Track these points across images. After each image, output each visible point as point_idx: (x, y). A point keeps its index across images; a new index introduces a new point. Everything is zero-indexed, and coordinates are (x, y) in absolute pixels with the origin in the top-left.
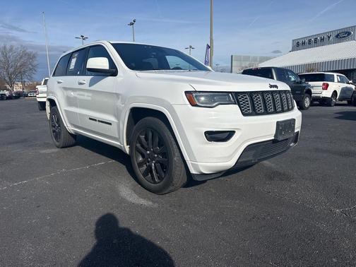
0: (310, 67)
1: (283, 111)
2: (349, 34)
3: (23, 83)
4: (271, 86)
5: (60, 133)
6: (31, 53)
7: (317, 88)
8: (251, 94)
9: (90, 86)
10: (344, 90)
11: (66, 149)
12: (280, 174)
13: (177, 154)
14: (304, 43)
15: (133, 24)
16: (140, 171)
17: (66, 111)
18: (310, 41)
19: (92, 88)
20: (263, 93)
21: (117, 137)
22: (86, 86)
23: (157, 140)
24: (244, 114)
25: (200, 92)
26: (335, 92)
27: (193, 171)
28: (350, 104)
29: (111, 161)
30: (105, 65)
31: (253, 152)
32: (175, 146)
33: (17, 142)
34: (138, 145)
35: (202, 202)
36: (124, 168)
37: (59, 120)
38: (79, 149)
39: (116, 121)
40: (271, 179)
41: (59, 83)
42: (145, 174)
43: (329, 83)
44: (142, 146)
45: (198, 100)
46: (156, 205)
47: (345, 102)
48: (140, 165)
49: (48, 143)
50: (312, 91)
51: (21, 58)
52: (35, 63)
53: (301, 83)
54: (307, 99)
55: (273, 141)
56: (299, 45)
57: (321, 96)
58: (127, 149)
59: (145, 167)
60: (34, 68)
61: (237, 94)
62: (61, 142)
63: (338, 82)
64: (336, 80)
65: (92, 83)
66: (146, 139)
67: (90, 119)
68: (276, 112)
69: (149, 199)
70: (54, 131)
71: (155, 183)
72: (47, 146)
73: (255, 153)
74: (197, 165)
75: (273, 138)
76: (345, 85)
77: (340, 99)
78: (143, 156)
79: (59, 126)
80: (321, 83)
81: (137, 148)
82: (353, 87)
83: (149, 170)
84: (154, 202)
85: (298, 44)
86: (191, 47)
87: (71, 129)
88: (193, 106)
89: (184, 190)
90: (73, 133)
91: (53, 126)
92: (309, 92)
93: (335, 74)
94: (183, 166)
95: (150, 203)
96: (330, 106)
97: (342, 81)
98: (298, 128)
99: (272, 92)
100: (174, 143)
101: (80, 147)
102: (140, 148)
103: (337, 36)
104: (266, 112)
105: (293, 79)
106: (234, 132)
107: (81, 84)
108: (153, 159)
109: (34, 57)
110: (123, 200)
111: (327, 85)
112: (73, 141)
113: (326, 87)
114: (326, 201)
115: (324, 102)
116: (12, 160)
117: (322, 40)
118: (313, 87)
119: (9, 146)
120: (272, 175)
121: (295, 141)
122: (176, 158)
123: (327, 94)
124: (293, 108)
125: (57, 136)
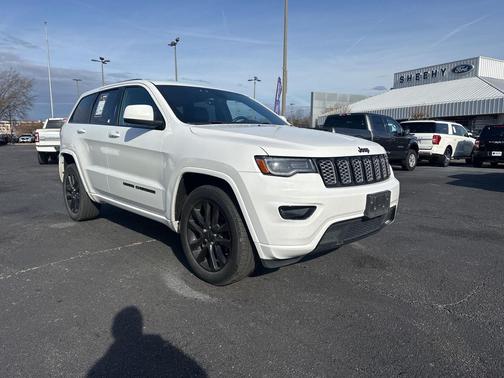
0: (417, 111)
1: (375, 181)
2: (470, 68)
3: (13, 122)
4: (361, 150)
5: (78, 201)
6: (25, 79)
7: (425, 142)
8: (336, 160)
9: (126, 141)
10: (461, 145)
11: (86, 223)
12: (372, 258)
13: (243, 234)
14: (409, 79)
15: (175, 44)
16: (193, 255)
17: (88, 171)
18: (417, 75)
19: (129, 143)
20: (350, 159)
21: (162, 208)
22: (121, 141)
23: (217, 215)
24: (327, 186)
25: (273, 157)
26: (449, 147)
27: (263, 256)
28: (469, 164)
29: (151, 240)
30: (148, 114)
31: (338, 232)
32: (241, 224)
33: (15, 212)
34: (192, 221)
35: (274, 296)
36: (168, 250)
37: (78, 183)
38: (103, 223)
39: (161, 188)
40: (360, 265)
41: (79, 132)
42: (200, 259)
43: (441, 135)
44: (197, 222)
45: (271, 167)
46: (215, 300)
47: (463, 161)
48: (194, 247)
49: (59, 215)
50: (419, 145)
51: (10, 86)
52: (31, 93)
53: (404, 134)
54: (413, 157)
55: (363, 219)
56: (403, 81)
57: (432, 152)
58: (175, 225)
59: (200, 250)
60: (29, 101)
61: (319, 160)
62: (80, 213)
63: (454, 134)
64: (450, 131)
65: (129, 137)
66: (203, 212)
67: (125, 184)
68: (366, 182)
69: (205, 292)
70: (69, 198)
71: (213, 270)
72: (59, 217)
73: (341, 233)
74: (269, 248)
75: (362, 215)
76: (462, 138)
77: (456, 157)
78: (198, 235)
79: (78, 191)
80: (430, 135)
81: (189, 225)
82: (473, 141)
83: (206, 254)
84: (211, 295)
85: (402, 79)
86: (256, 78)
87: (95, 195)
88: (265, 174)
89: (249, 279)
90: (98, 201)
91: (67, 191)
92: (415, 147)
93: (450, 124)
94: (251, 249)
95: (208, 297)
96: (443, 166)
97: (458, 133)
98: (394, 201)
99: (362, 157)
100: (240, 220)
101: (106, 220)
102: (195, 225)
103: (454, 70)
104: (354, 183)
105: (394, 129)
106: (315, 208)
107: (112, 137)
108: (212, 239)
109: (30, 85)
110: (171, 293)
111: (439, 138)
112: (96, 211)
113: (437, 140)
114: (427, 294)
115: (435, 160)
116: (13, 237)
117: (434, 74)
118: (420, 140)
119: (4, 217)
120: (362, 261)
121: (392, 218)
122: (242, 239)
123: (439, 150)
124: (388, 177)
125: (74, 204)
